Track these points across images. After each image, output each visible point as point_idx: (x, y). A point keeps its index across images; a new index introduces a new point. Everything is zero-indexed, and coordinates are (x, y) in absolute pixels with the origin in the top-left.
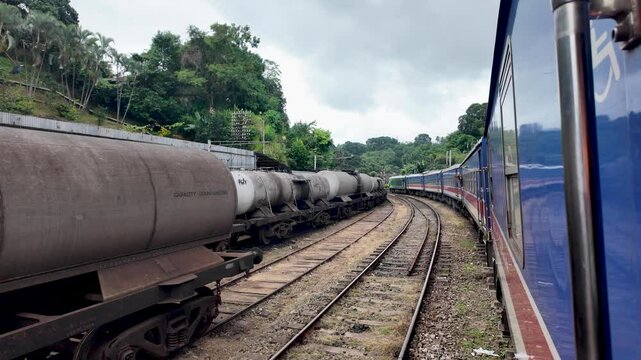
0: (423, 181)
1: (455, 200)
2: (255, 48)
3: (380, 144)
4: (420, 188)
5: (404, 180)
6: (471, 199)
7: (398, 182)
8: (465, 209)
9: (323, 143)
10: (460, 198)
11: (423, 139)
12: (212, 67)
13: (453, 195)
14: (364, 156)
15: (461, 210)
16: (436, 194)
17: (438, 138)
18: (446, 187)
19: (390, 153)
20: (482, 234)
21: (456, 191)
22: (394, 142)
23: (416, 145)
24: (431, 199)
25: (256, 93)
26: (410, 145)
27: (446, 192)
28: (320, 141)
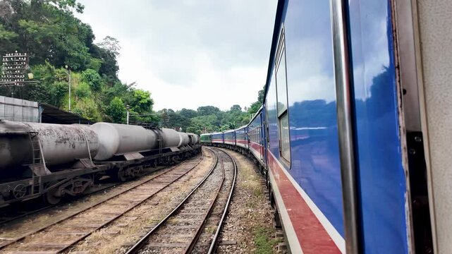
0: (223, 136)
1: (244, 149)
2: (80, 14)
3: (206, 111)
4: (222, 142)
5: (210, 136)
6: (255, 147)
7: (206, 137)
8: (251, 154)
9: (142, 101)
10: (247, 147)
11: (236, 108)
12: (23, 23)
13: (243, 145)
14: (194, 119)
15: (248, 154)
16: (232, 145)
17: (245, 108)
18: (238, 140)
19: (213, 117)
20: (263, 168)
21: (244, 143)
22: (217, 110)
23: (231, 112)
24: (229, 149)
25: (76, 54)
26: (228, 112)
27: (238, 144)
28: (140, 100)
